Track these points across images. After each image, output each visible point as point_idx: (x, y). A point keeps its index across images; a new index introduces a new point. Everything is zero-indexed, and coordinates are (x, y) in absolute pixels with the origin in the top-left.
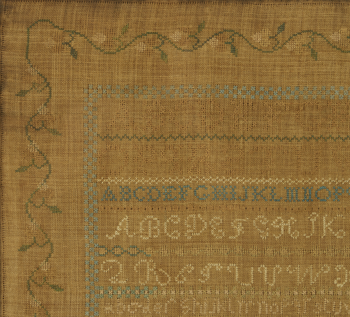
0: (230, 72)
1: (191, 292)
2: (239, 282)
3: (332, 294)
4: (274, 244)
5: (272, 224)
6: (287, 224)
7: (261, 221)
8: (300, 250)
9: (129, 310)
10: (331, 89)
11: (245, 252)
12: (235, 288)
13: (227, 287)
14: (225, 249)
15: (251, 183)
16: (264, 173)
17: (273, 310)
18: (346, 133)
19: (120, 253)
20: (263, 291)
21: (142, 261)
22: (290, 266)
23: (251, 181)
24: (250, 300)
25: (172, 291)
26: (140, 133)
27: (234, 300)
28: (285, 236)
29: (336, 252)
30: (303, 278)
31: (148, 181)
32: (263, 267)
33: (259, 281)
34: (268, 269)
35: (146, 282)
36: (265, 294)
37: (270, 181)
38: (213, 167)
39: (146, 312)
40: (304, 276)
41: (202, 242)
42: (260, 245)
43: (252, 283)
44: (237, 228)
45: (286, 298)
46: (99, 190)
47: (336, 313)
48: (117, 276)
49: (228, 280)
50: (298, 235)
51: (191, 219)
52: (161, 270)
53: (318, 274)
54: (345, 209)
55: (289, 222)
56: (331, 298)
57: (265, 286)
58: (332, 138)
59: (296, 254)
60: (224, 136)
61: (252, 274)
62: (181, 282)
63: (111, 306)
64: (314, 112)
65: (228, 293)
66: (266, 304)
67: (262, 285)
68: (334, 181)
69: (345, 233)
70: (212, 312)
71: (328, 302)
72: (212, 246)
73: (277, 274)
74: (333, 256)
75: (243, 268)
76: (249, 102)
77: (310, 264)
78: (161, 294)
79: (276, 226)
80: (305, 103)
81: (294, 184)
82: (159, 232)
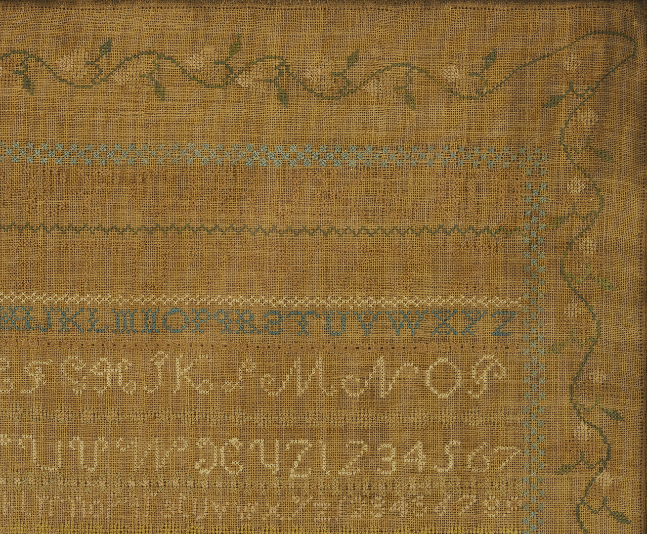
0: (21, 119)
3: (192, 486)
4: (95, 402)
5: (92, 370)
6: (116, 371)
7: (73, 365)
8: (138, 412)
10: (188, 148)
11: (48, 415)
12: (30, 474)
13: (19, 473)
14: (14, 410)
15: (56, 302)
16: (80, 287)
17: (94, 512)
18: (213, 221)
20: (78, 480)
22: (121, 439)
23: (56, 298)
24: (56, 495)
27: (30, 493)
28: (114, 390)
29: (197, 416)
30: (142, 460)
32: (77, 440)
33: (72, 464)
34: (85, 444)
36: (80, 485)
37: (88, 299)
40: (146, 455)
42: (73, 404)
43: (60, 466)
44: (35, 375)
45: (115, 492)
47: (199, 518)
49: (20, 462)
50: (135, 389)
53: (168, 452)
54: (212, 346)
55: (119, 367)
56: (190, 493)
57: (81, 472)
58: (191, 229)
59: (131, 419)
60: (13, 224)
61: (60, 452)
64: (160, 186)
65: (19, 483)
67: (76, 471)
68: (194, 300)
69: (212, 385)
73: (100, 452)
74: (193, 423)
75: (44, 442)
76: (53, 169)
77: (155, 436)
79: (99, 374)
80: (145, 170)
81: (128, 304)
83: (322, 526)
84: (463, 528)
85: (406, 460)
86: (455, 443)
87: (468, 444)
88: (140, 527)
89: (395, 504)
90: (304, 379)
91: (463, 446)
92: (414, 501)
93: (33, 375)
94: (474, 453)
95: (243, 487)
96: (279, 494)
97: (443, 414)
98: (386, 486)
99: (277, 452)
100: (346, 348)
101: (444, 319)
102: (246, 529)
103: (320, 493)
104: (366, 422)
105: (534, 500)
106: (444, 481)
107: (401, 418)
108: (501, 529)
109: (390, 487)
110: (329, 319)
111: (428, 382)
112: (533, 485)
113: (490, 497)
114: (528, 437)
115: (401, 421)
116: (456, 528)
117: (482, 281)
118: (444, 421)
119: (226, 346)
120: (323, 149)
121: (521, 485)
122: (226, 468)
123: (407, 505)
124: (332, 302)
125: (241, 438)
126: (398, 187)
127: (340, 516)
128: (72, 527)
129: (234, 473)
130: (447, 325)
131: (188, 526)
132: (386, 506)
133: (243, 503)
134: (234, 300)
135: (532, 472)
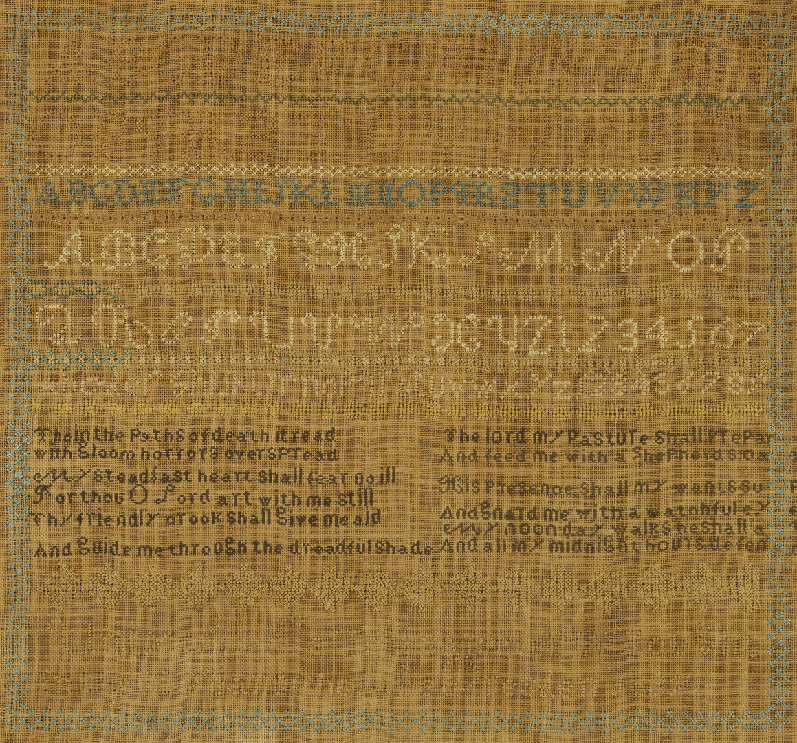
1: (188, 359)
2: (269, 342)
3: (428, 363)
4: (328, 277)
5: (325, 244)
6: (350, 244)
7: (306, 238)
8: (373, 287)
9: (82, 390)
10: (424, 16)
11: (280, 290)
12: (261, 352)
13: (249, 351)
14: (245, 285)
15: (288, 174)
16: (312, 158)
17: (327, 391)
18: (449, 90)
19: (68, 293)
20: (310, 358)
21: (104, 306)
22: (355, 315)
23: (288, 171)
24: (288, 374)
25: (155, 358)
26: (102, 90)
27: (261, 372)
28: (348, 264)
29: (433, 291)
30: (377, 337)
31: (115, 171)
32: (310, 316)
33: (304, 341)
34: (318, 320)
35: (112, 342)
36: (313, 363)
37: (321, 171)
38: (225, 148)
39: (111, 394)
40: (380, 332)
41: (206, 274)
42: (305, 279)
43: (292, 343)
44: (267, 250)
45: (349, 370)
46: (32, 186)
47: (435, 396)
48: (62, 331)
49: (250, 339)
50: (369, 263)
51: (189, 234)
52: (137, 322)
53: (403, 329)
54: (449, 219)
55: (353, 241)
56: (426, 371)
57: (313, 350)
58: (427, 99)
59: (366, 295)
60: (244, 94)
61: (292, 329)
62: (170, 342)
63: (53, 382)
64: (396, 55)
65: (250, 362)
66: (316, 381)
67: (309, 348)
68: (430, 171)
69: (449, 259)
70: (223, 394)
71: (421, 376)
72: (223, 281)
73: (334, 329)
74: (430, 298)
75: (276, 319)
76: (285, 38)
77: (390, 312)
78: (137, 362)
79: (332, 248)
80: (380, 39)
81: (362, 176)
82: (133, 257)
83: (561, 405)
84: (707, 406)
85: (648, 336)
86: (698, 318)
87: (712, 319)
88: (375, 406)
89: (636, 382)
90: (542, 253)
91: (706, 322)
92: (656, 378)
93: (265, 250)
94: (717, 329)
95: (480, 364)
96: (517, 372)
97: (685, 288)
98: (628, 363)
99: (515, 328)
100: (586, 221)
101: (686, 191)
102: (483, 408)
103: (560, 371)
104: (607, 297)
105: (779, 377)
106: (687, 357)
107: (643, 293)
108: (745, 407)
109: (631, 364)
110: (568, 192)
111: (669, 256)
112: (777, 361)
113: (734, 374)
114: (773, 312)
115: (643, 296)
116: (699, 406)
117: (724, 152)
118: (686, 295)
119: (463, 219)
120: (562, 17)
121: (765, 361)
122: (463, 345)
123: (649, 383)
124: (572, 173)
125: (478, 314)
126: (639, 57)
127: (581, 394)
128: (304, 406)
129: (471, 350)
130: (689, 198)
131: (424, 405)
132: (628, 383)
133: (480, 381)
134: (471, 172)
135: (777, 347)
